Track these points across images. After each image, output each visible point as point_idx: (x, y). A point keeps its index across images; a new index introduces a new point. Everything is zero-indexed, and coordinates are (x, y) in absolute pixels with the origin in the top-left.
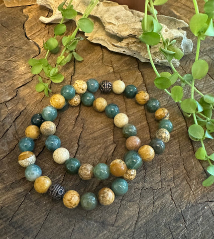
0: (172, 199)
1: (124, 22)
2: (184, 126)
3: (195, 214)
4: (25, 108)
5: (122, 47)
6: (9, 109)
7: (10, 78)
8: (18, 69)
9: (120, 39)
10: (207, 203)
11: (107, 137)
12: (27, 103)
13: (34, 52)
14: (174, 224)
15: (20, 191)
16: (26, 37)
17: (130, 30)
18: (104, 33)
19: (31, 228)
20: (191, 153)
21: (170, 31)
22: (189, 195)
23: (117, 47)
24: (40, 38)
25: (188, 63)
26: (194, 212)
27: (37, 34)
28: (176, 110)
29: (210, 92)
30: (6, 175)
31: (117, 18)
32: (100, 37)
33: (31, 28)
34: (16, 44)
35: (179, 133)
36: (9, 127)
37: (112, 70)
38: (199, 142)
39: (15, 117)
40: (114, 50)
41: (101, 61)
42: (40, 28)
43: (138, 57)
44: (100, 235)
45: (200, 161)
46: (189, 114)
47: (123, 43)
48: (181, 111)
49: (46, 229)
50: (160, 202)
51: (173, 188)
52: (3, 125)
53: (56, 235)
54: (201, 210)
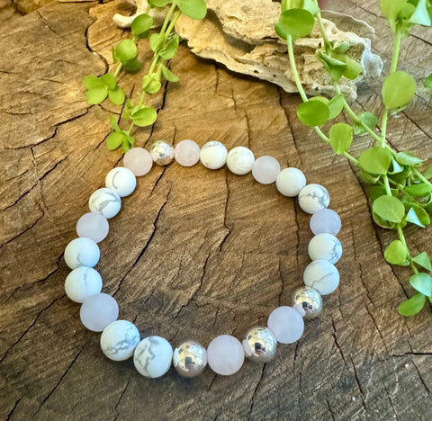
0: (336, 342)
1: (257, 17)
2: (363, 204)
3: (383, 379)
4: (66, 158)
5: (252, 63)
6: (36, 156)
7: (47, 108)
8: (65, 94)
9: (247, 47)
10: (409, 356)
11: (213, 216)
12: (71, 149)
13: (98, 69)
14: (338, 396)
15: (29, 305)
16: (88, 47)
17: (268, 29)
18: (222, 39)
19: (38, 381)
20: (376, 255)
22: (372, 337)
23: (244, 62)
25: (372, 98)
26: (381, 373)
27: (107, 44)
28: (348, 177)
29: (413, 149)
30: (8, 273)
31: (245, 10)
32: (214, 47)
33: (98, 35)
34: (68, 57)
35: (353, 217)
36: (30, 187)
37: (231, 104)
39: (45, 172)
40: (238, 70)
41: (214, 89)
42: (113, 35)
43: (280, 84)
44: (180, 407)
46: (376, 176)
47: (255, 55)
49: (70, 385)
50: (310, 347)
51: (338, 320)
52: (21, 183)
53: (89, 399)
54: (398, 370)
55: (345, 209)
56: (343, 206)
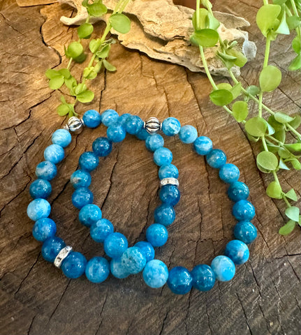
1: (169, 20)
2: (250, 153)
3: (271, 275)
4: (41, 134)
5: (166, 53)
6: (19, 135)
7: (21, 96)
8: (32, 83)
9: (164, 42)
10: (286, 257)
11: (150, 170)
12: (43, 127)
13: (54, 61)
14: (243, 290)
15: (31, 249)
16: (44, 42)
17: (177, 30)
18: (143, 35)
19: (45, 302)
20: (260, 188)
21: (227, 30)
22: (262, 247)
23: (160, 52)
24: (61, 44)
25: (250, 72)
26: (269, 271)
27: (57, 39)
28: (238, 133)
29: (280, 108)
30: (13, 226)
31: (159, 15)
32: (138, 41)
33: (50, 32)
34: (31, 52)
35: (243, 162)
37: (154, 83)
38: (271, 174)
40: (156, 58)
41: (139, 71)
42: (61, 32)
43: (186, 66)
44: (143, 309)
45: (274, 200)
46: (257, 138)
47: (168, 47)
48: (245, 134)
49: (67, 303)
52: (10, 157)
53: (81, 311)
54: (279, 268)
55: (238, 157)
56: (236, 155)
